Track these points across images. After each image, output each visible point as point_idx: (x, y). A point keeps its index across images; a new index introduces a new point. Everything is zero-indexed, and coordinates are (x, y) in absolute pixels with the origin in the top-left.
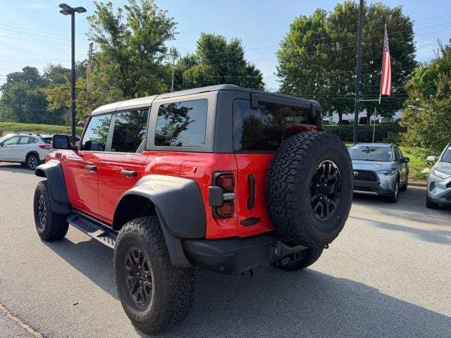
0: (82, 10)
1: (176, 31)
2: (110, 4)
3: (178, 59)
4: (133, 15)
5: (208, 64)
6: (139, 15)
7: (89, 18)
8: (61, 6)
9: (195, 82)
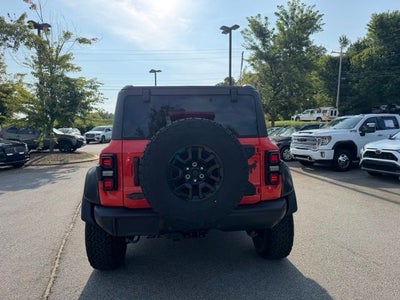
0: (236, 27)
1: (322, 22)
2: (259, 15)
3: (348, 46)
4: (282, 19)
5: (380, 44)
6: (287, 17)
7: (242, 32)
8: (222, 28)
9: (363, 66)
